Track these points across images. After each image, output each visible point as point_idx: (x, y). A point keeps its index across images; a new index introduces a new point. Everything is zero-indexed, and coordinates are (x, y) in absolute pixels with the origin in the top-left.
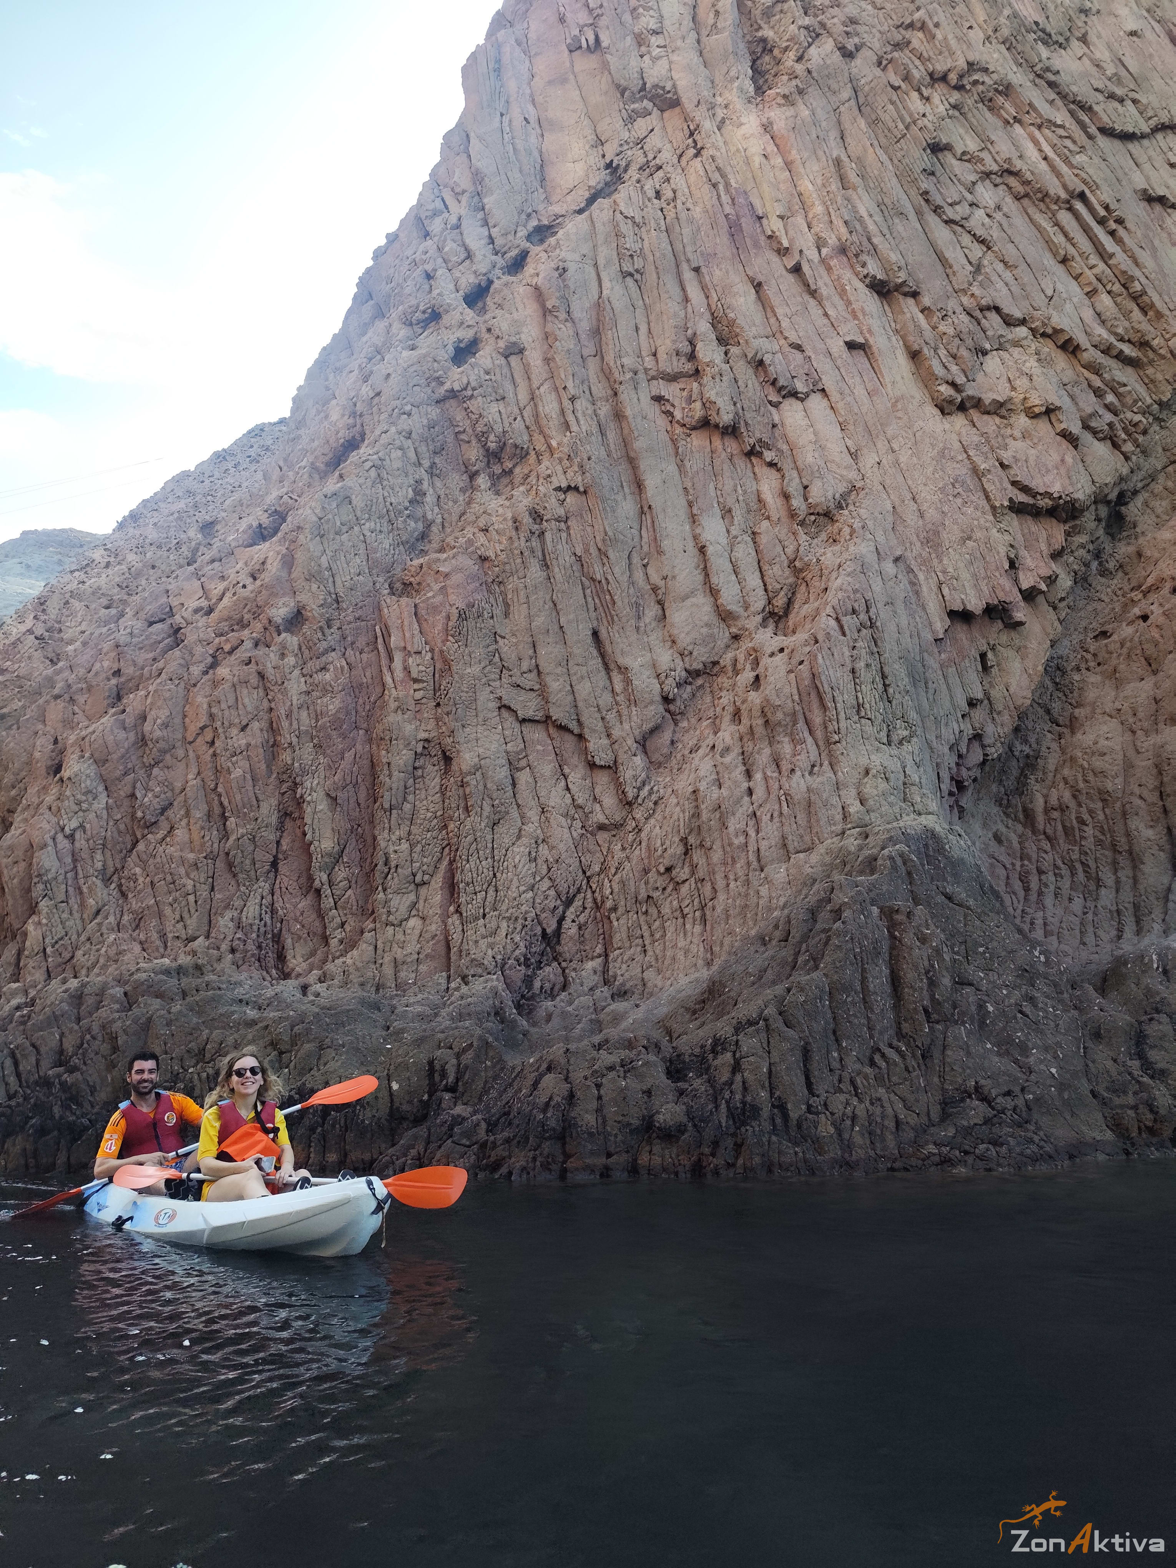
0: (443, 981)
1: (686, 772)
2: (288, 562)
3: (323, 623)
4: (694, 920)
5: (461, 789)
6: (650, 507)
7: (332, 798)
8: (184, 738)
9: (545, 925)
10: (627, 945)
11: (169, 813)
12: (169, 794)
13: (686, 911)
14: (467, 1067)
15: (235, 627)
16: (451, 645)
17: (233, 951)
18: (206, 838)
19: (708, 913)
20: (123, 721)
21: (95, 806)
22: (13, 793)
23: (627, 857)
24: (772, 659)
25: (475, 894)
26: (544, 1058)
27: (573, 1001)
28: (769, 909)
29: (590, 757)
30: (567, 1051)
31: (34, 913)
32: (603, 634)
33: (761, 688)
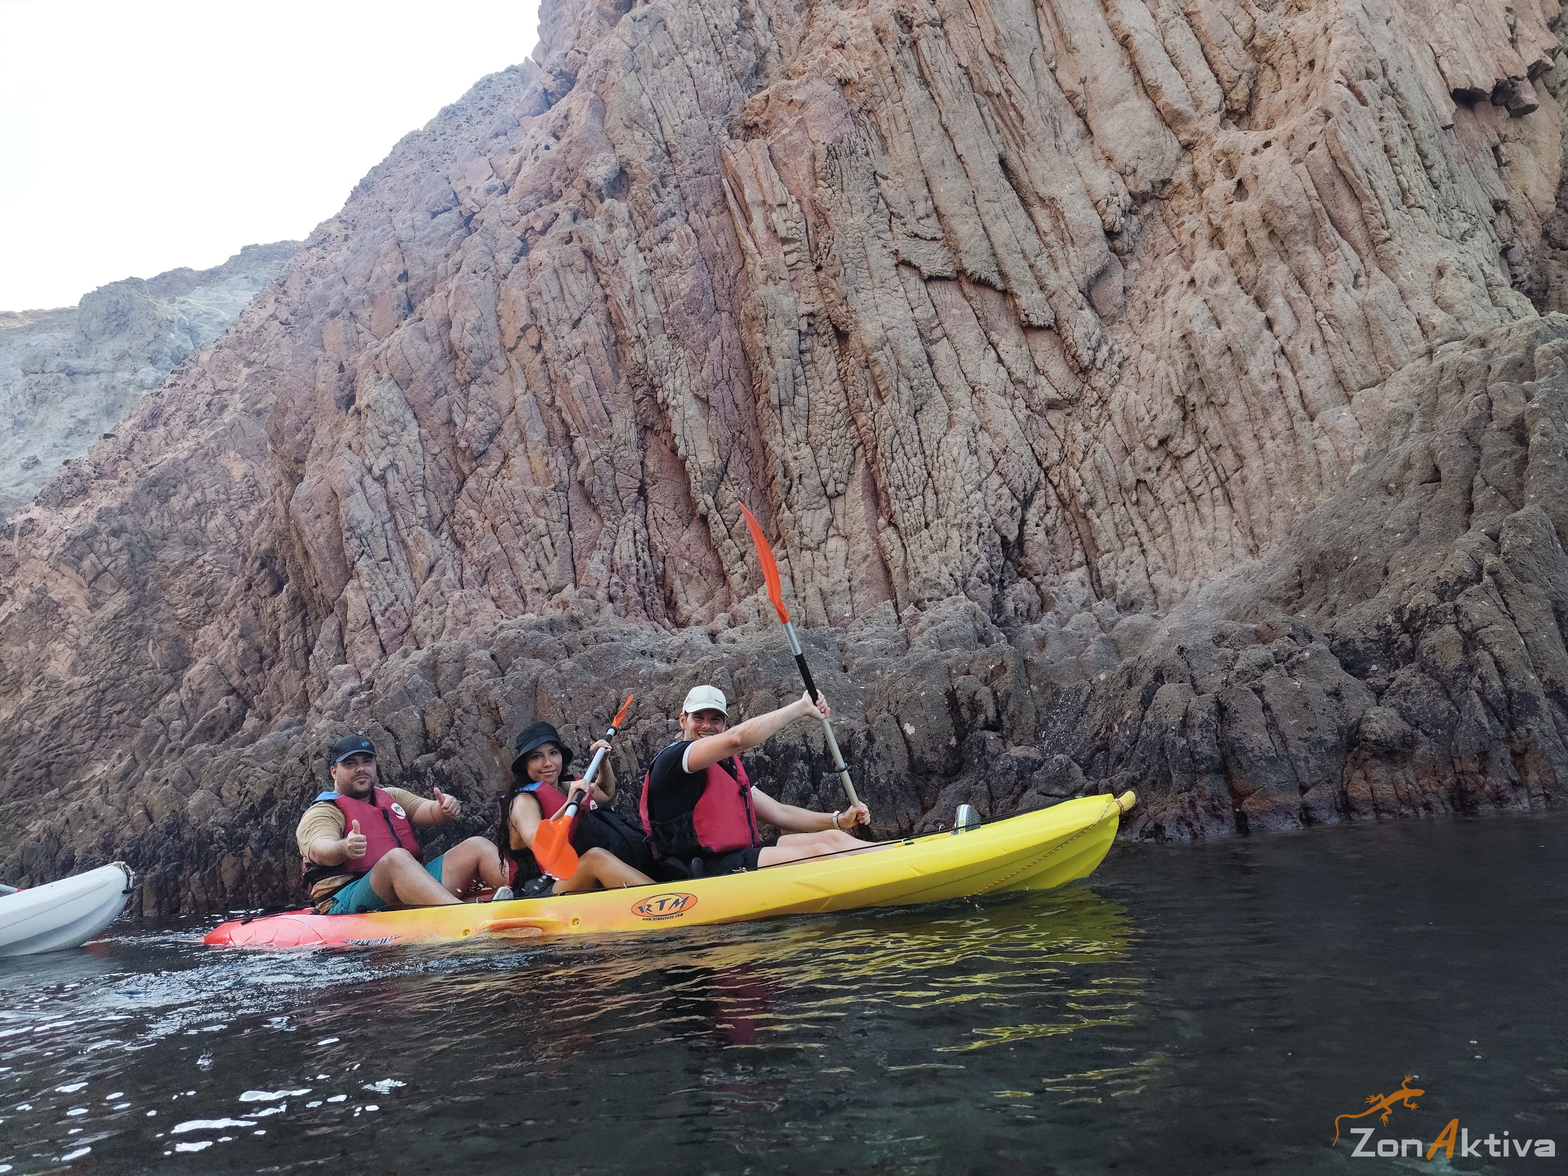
0: (891, 610)
1: (1158, 320)
2: (600, 108)
3: (656, 180)
4: (1214, 501)
5: (867, 372)
7: (702, 400)
8: (503, 345)
9: (1004, 532)
10: (1118, 545)
11: (500, 438)
12: (496, 416)
13: (1198, 491)
14: (1008, 695)
15: (543, 202)
16: (823, 192)
18: (552, 466)
19: (1233, 488)
20: (423, 331)
21: (406, 438)
22: (299, 437)
23: (1096, 438)
24: (1256, 158)
25: (910, 499)
26: (1141, 666)
27: (1068, 620)
28: (1341, 464)
29: (1023, 317)
30: (1181, 650)
31: (351, 577)
32: (1014, 160)
33: (1251, 194)
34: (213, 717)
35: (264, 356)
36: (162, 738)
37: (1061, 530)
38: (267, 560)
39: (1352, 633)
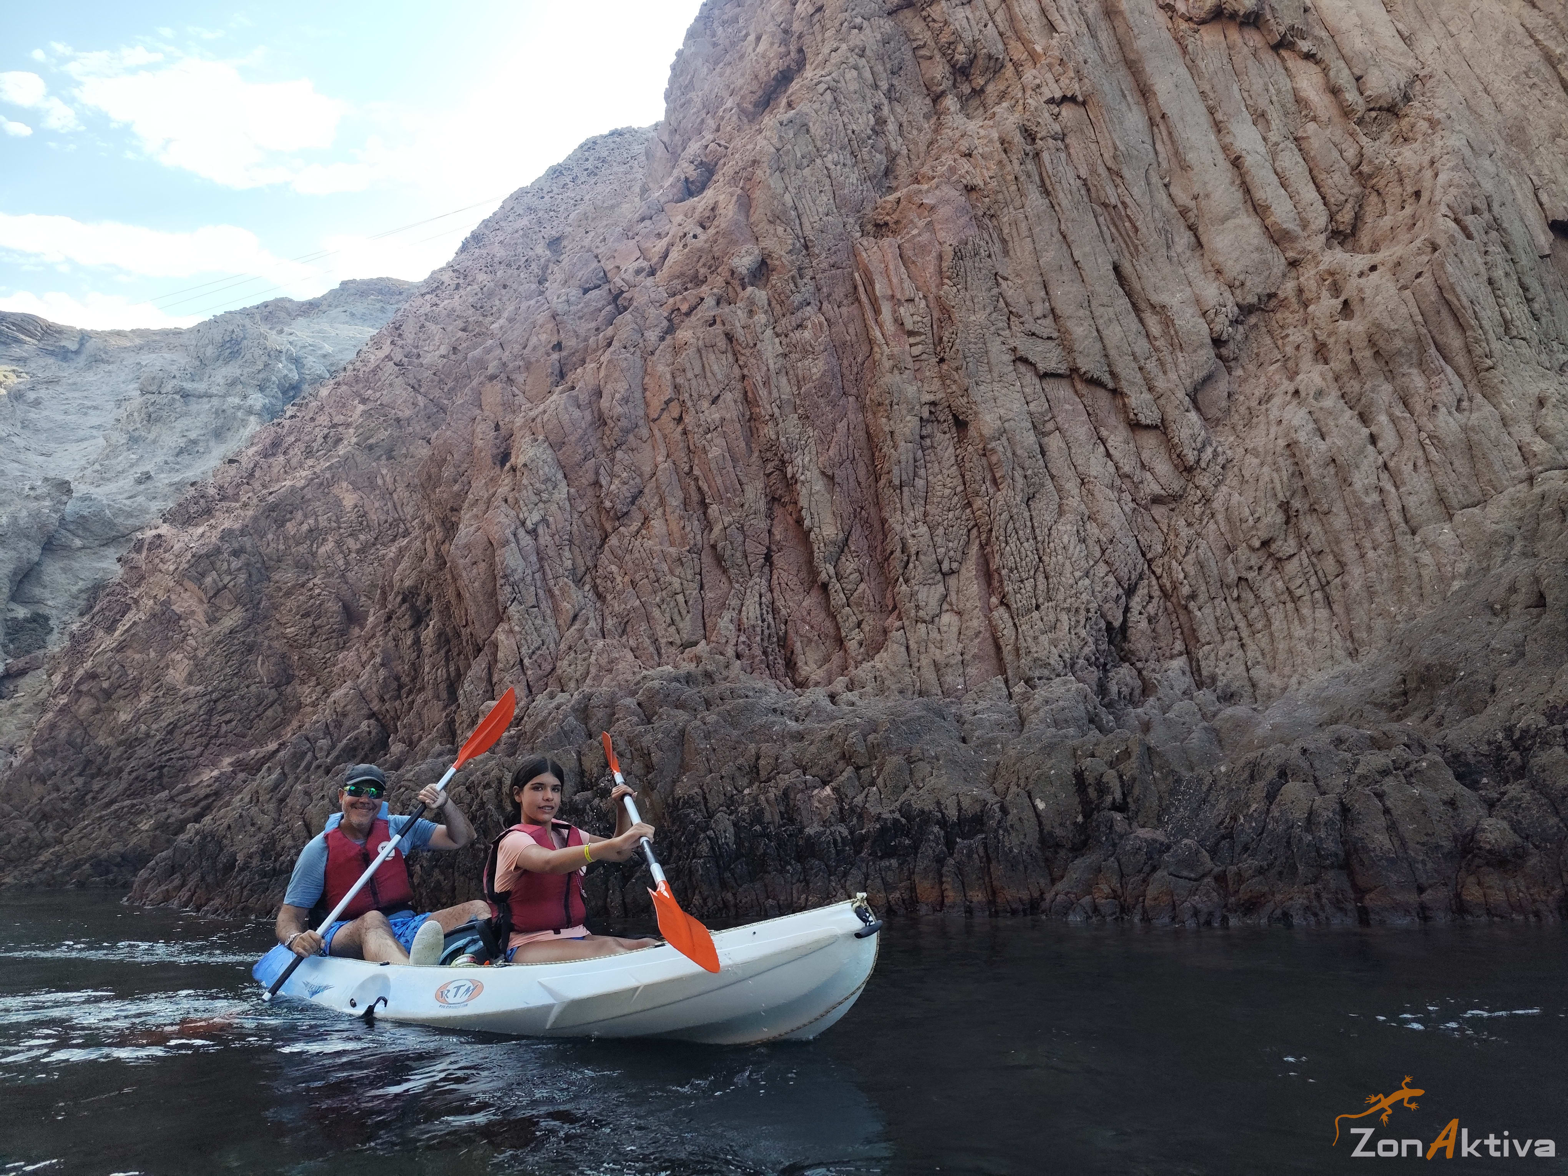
0: (1002, 685)
1: (1262, 426)
2: (746, 203)
3: (794, 272)
4: (1314, 604)
5: (984, 461)
6: (1163, 116)
8: (647, 415)
9: (1110, 618)
10: (1218, 638)
11: (641, 501)
12: (638, 480)
13: (1299, 592)
14: (1134, 779)
15: (689, 285)
16: (948, 290)
17: (738, 656)
18: (688, 529)
19: (1334, 592)
20: (576, 399)
21: (556, 496)
22: (456, 488)
23: (1199, 534)
24: (1363, 281)
25: (1022, 581)
26: (1265, 763)
27: (1170, 707)
28: (1442, 579)
29: (1132, 416)
30: (1304, 751)
31: (502, 620)
32: (1127, 268)
33: (1357, 314)
34: (356, 739)
35: (378, 394)
36: (309, 755)
37: (1163, 620)
38: (408, 596)
39: (1463, 746)
